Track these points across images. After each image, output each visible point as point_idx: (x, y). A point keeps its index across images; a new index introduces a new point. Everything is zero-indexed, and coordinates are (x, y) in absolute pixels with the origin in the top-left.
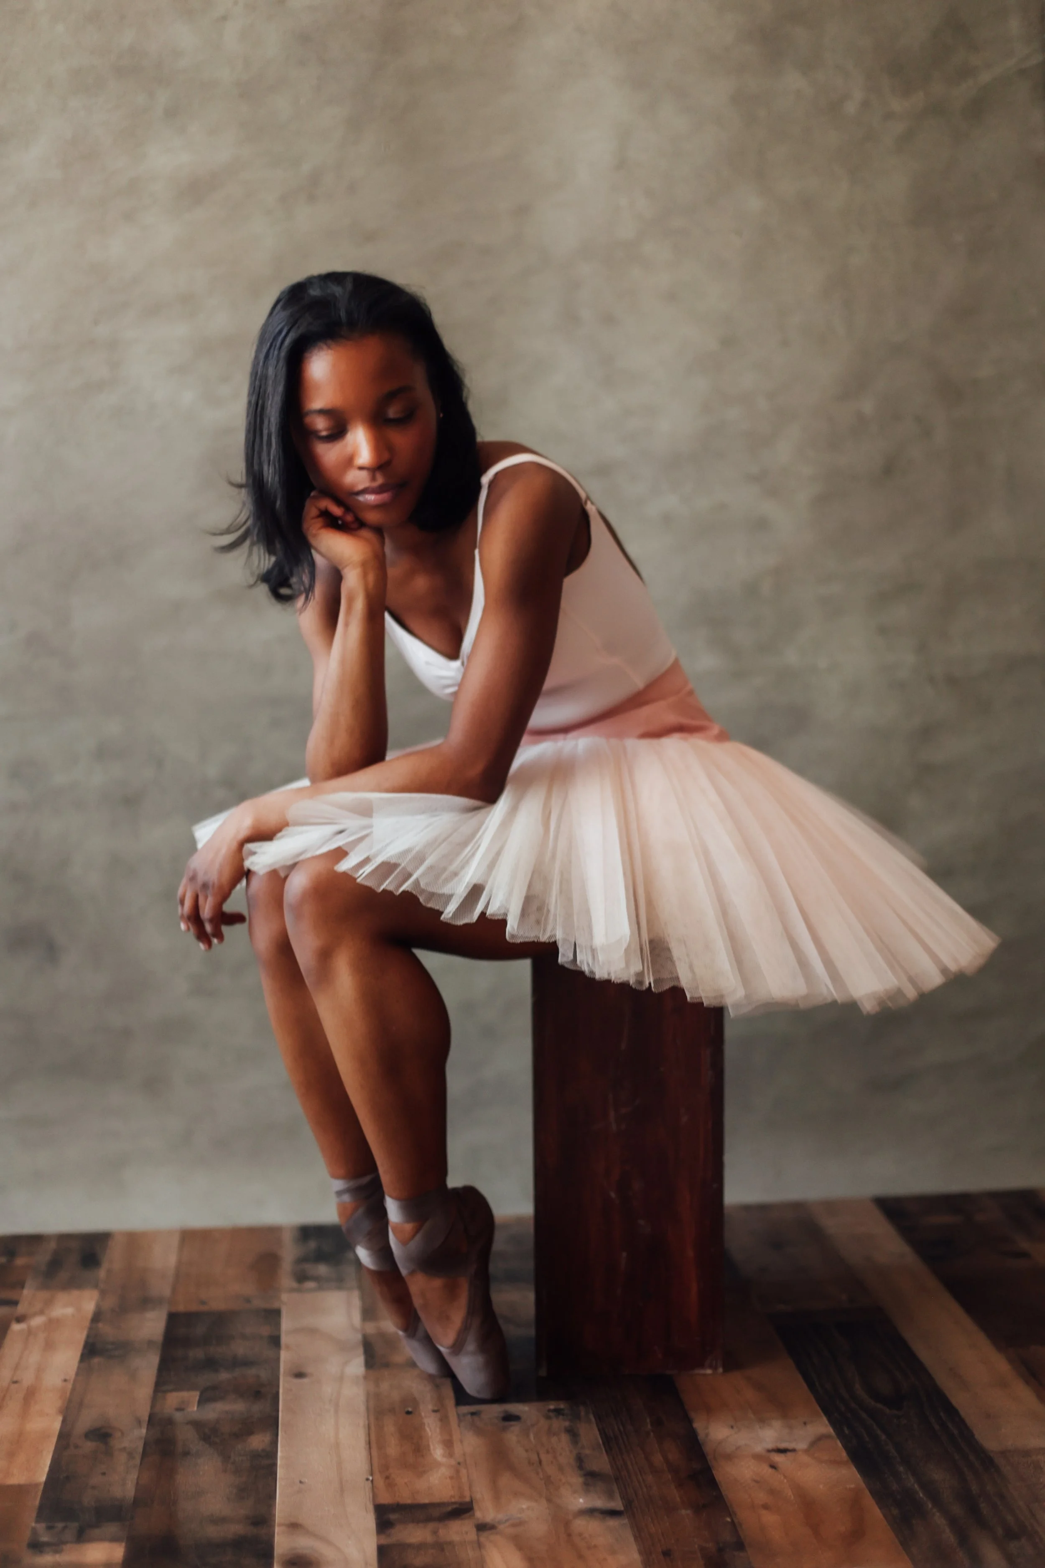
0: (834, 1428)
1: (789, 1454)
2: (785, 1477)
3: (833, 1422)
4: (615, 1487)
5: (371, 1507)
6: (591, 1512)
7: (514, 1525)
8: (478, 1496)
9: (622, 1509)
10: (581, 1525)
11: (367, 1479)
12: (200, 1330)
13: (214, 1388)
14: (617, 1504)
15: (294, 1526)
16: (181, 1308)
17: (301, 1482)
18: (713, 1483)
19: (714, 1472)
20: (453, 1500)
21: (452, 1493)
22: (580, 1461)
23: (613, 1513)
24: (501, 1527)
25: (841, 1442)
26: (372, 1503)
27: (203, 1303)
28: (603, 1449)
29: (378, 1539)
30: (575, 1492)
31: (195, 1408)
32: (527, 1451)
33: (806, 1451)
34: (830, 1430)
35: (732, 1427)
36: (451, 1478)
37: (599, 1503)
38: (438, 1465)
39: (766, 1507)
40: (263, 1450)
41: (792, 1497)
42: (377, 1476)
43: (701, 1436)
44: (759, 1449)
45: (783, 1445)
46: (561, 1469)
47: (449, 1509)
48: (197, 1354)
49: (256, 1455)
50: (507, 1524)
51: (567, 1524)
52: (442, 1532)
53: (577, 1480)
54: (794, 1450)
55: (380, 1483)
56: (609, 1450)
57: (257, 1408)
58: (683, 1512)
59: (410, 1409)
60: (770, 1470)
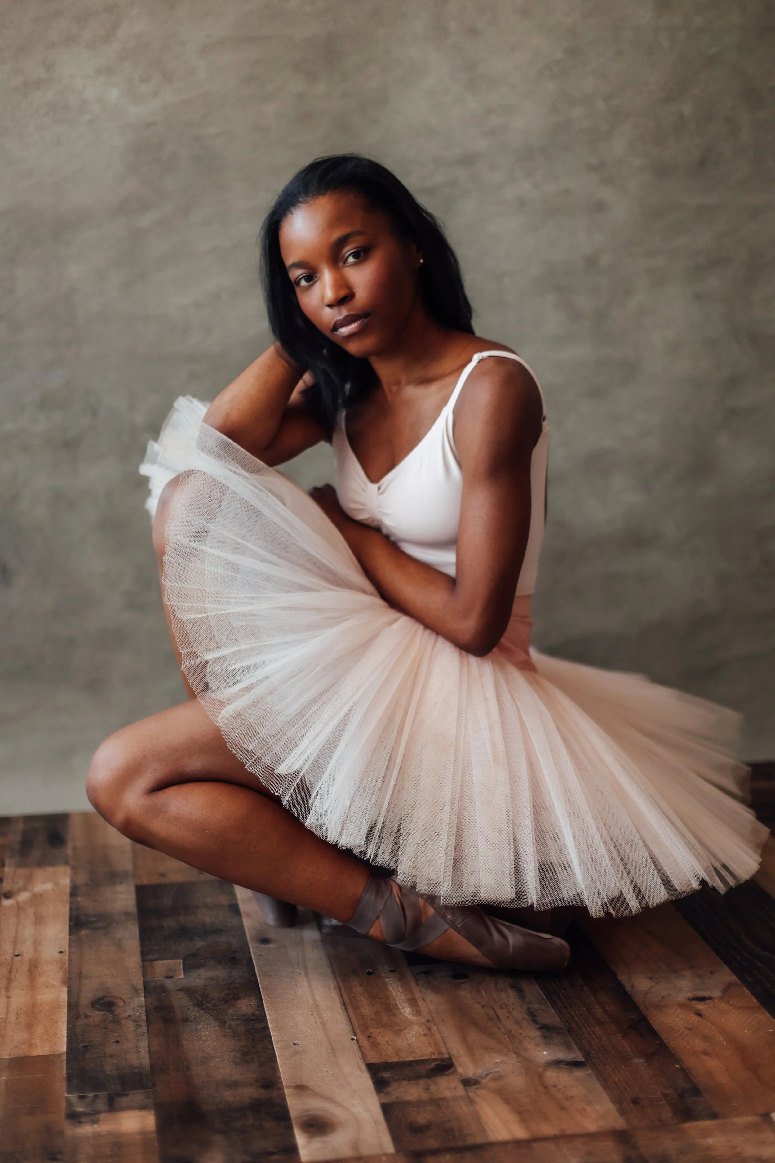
0: (737, 975)
1: (708, 1002)
2: (712, 1024)
3: (734, 971)
4: (570, 1039)
5: (364, 1067)
6: (558, 1063)
7: (494, 1080)
8: (454, 1052)
9: (583, 1060)
10: (552, 1076)
11: (353, 1039)
12: (167, 901)
13: (194, 955)
14: (578, 1056)
15: (301, 1088)
16: (145, 881)
17: (295, 1044)
18: (653, 1033)
19: (651, 1022)
20: (433, 1057)
21: (430, 1050)
22: (532, 1015)
23: (576, 1064)
24: (484, 1081)
25: (747, 989)
26: (363, 1063)
27: (163, 875)
28: (548, 1003)
29: (379, 1099)
30: (537, 1045)
31: (182, 976)
32: (483, 1007)
33: (722, 998)
34: (734, 978)
35: (651, 978)
36: (425, 1035)
37: (561, 1055)
38: (411, 1023)
39: (705, 1053)
40: (253, 1014)
41: (725, 1043)
42: (360, 1036)
43: (628, 988)
44: (681, 998)
45: (701, 994)
46: (517, 1023)
47: (433, 1065)
48: (170, 923)
49: (248, 1020)
50: (488, 1078)
51: (540, 1076)
52: (433, 1088)
53: (535, 1033)
54: (710, 998)
55: (365, 1042)
56: (554, 1004)
57: (237, 974)
58: (636, 1060)
59: (370, 970)
60: (698, 1018)
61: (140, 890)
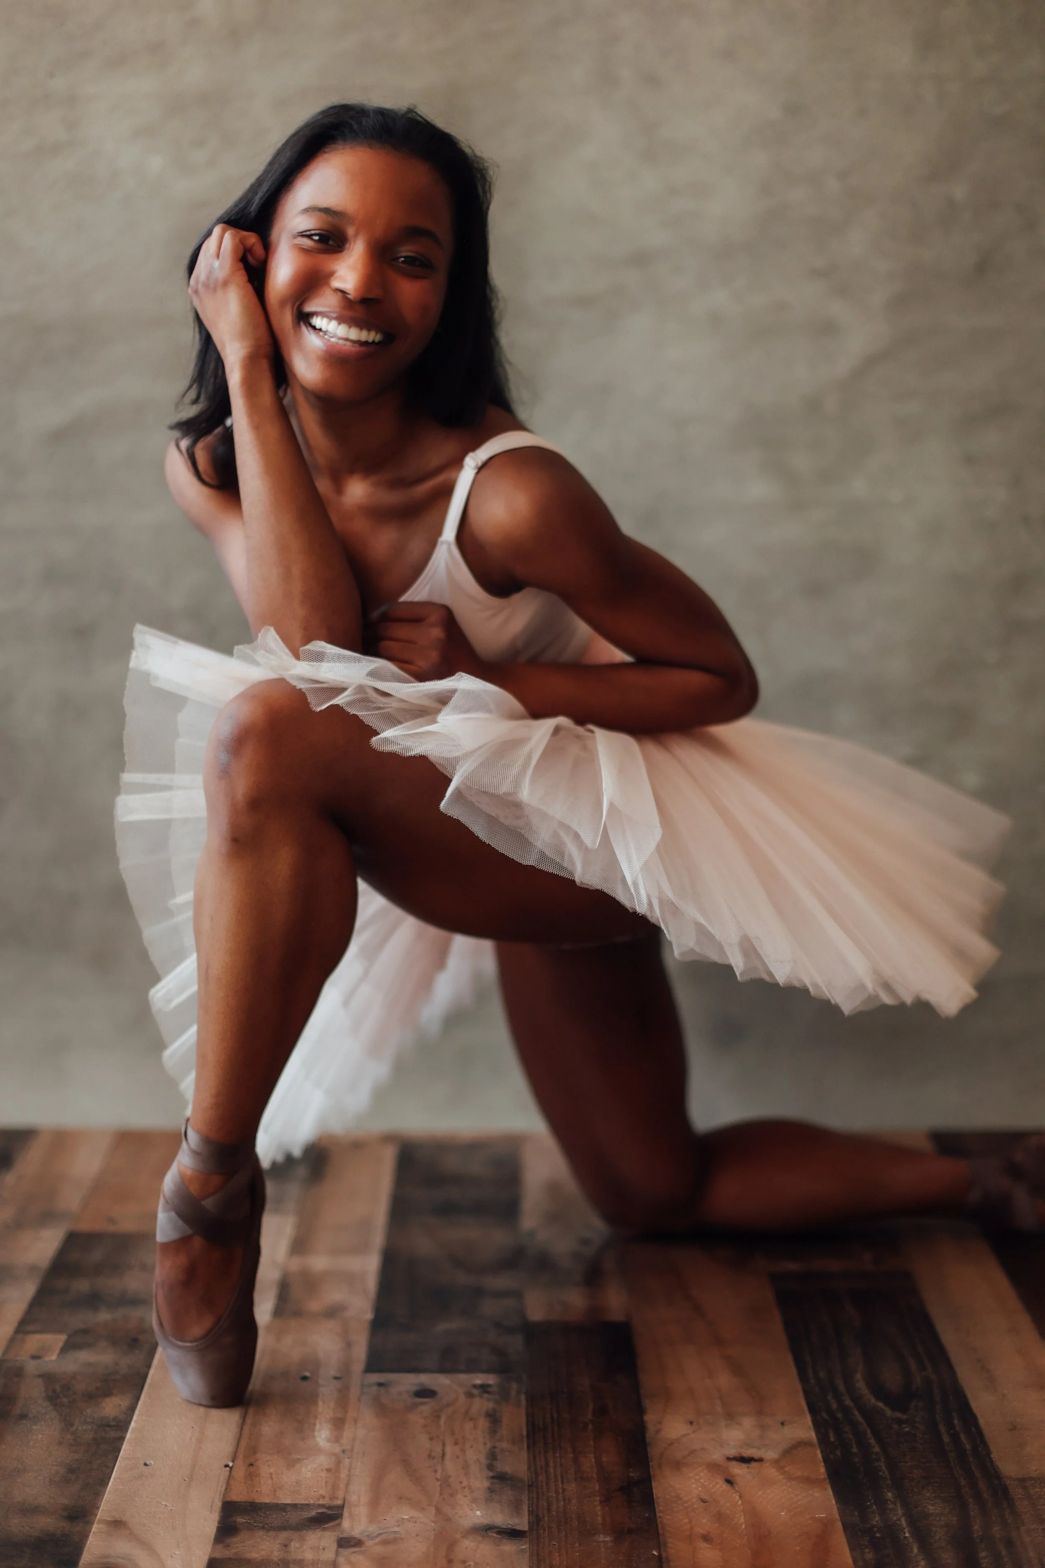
0: (817, 1432)
1: (754, 1464)
2: (741, 1497)
3: (817, 1425)
4: (525, 1498)
5: (218, 1504)
6: (486, 1530)
7: (385, 1542)
8: (353, 1498)
9: (526, 1528)
10: (468, 1547)
11: (227, 1466)
12: (96, 1256)
13: (85, 1332)
14: (522, 1523)
15: (117, 1524)
16: (85, 1226)
17: (145, 1464)
18: (649, 1500)
19: (654, 1484)
20: (321, 1502)
21: (322, 1492)
22: (492, 1456)
23: (513, 1534)
24: (369, 1543)
25: (822, 1452)
26: (220, 1500)
27: (112, 1221)
28: (525, 1444)
29: (213, 1549)
30: (474, 1500)
31: (54, 1357)
32: (431, 1439)
33: (776, 1463)
34: (812, 1435)
35: (691, 1423)
36: (328, 1470)
37: (501, 1518)
38: (319, 1451)
39: (706, 1538)
40: (115, 1419)
41: (743, 1526)
42: (240, 1462)
43: (649, 1433)
44: (717, 1456)
45: (748, 1452)
46: (466, 1467)
47: (313, 1513)
48: (82, 1286)
49: (105, 1424)
50: (378, 1540)
51: (452, 1545)
52: (294, 1545)
53: (480, 1482)
54: (760, 1460)
55: (240, 1472)
56: (532, 1444)
57: (127, 1361)
58: (601, 1538)
59: (307, 1374)
60: (725, 1486)
61: (73, 1240)
